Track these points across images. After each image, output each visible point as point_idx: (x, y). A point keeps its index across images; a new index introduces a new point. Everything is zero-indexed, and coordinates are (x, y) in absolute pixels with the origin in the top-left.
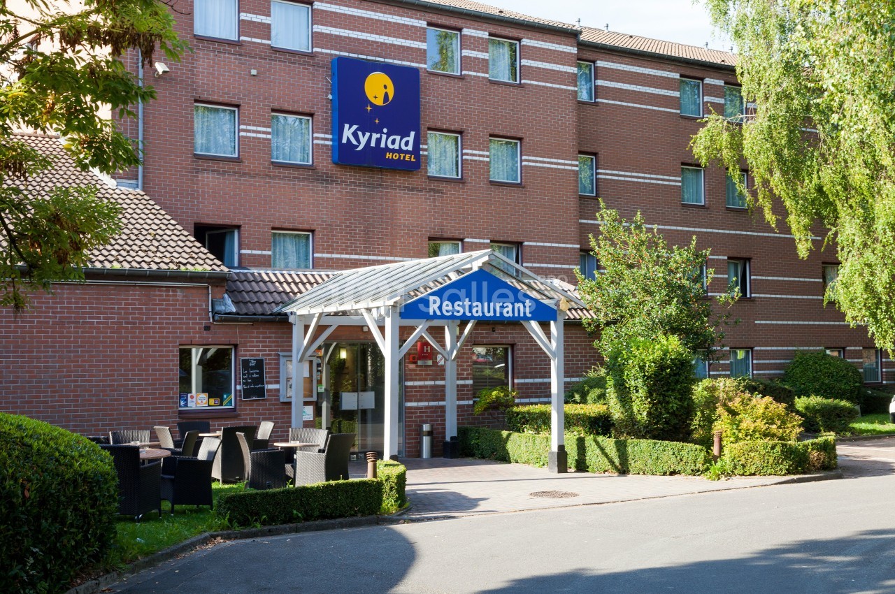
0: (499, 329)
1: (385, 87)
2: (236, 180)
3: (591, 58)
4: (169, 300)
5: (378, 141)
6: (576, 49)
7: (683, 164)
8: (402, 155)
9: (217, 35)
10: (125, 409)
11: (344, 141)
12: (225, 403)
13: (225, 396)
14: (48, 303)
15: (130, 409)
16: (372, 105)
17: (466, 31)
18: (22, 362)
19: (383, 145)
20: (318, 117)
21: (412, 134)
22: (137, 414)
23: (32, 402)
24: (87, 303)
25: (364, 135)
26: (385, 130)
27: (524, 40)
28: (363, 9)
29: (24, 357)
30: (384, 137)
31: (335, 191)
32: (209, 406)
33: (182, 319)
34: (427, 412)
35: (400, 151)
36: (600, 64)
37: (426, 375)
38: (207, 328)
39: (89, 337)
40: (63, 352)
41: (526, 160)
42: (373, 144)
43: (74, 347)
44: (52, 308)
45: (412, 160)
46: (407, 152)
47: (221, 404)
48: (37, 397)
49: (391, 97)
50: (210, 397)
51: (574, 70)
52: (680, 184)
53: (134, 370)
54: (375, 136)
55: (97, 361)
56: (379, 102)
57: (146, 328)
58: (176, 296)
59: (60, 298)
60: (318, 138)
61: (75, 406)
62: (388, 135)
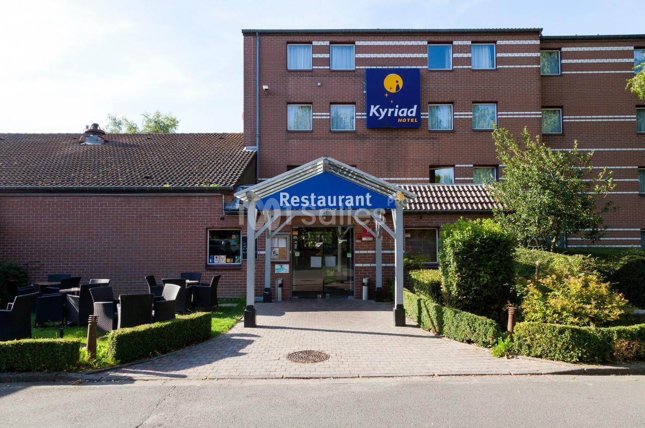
0: (425, 217)
1: (397, 82)
2: (310, 142)
3: (557, 47)
4: (200, 203)
5: (393, 113)
6: (539, 41)
7: (637, 106)
8: (409, 119)
9: (302, 68)
10: (175, 263)
11: (371, 115)
12: (236, 261)
13: (236, 258)
14: (134, 206)
15: (177, 263)
16: (388, 93)
17: (455, 43)
18: (120, 238)
19: (396, 115)
20: (358, 103)
21: (415, 106)
22: (181, 266)
23: (124, 259)
24: (154, 206)
25: (383, 111)
26: (397, 106)
27: (498, 41)
28: (385, 41)
29: (121, 235)
30: (397, 110)
31: (368, 143)
32: (227, 262)
33: (208, 214)
34: (369, 270)
35: (407, 117)
36: (564, 49)
37: (368, 247)
38: (222, 219)
39: (155, 224)
40: (141, 232)
41: (500, 115)
42: (389, 115)
43: (147, 230)
44: (136, 209)
45: (415, 121)
46: (412, 117)
47: (234, 262)
48: (127, 256)
49: (401, 87)
50: (227, 258)
51: (539, 54)
52: (635, 120)
53: (180, 242)
54: (391, 110)
55: (159, 237)
56: (393, 91)
57: (187, 219)
58: (204, 201)
59: (140, 204)
60: (358, 115)
61: (147, 261)
62: (399, 109)
